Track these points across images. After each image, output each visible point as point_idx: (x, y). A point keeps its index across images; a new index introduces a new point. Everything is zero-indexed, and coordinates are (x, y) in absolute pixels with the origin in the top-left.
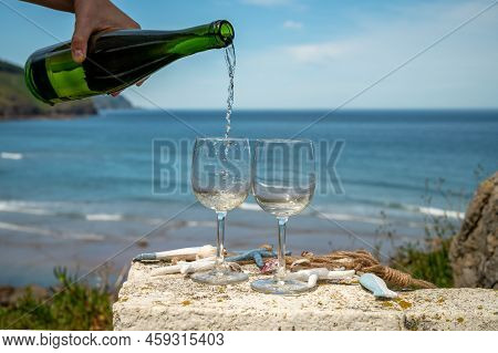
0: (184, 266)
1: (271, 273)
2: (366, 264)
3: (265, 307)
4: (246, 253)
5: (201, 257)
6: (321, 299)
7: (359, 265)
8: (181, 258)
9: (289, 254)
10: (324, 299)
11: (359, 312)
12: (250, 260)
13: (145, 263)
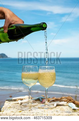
0: (20, 102)
1: (44, 103)
2: (70, 100)
3: (42, 112)
4: (37, 98)
5: (25, 99)
6: (57, 110)
7: (68, 101)
8: (19, 99)
9: (49, 98)
10: (58, 110)
11: (68, 113)
12: (38, 100)
13: (9, 101)
